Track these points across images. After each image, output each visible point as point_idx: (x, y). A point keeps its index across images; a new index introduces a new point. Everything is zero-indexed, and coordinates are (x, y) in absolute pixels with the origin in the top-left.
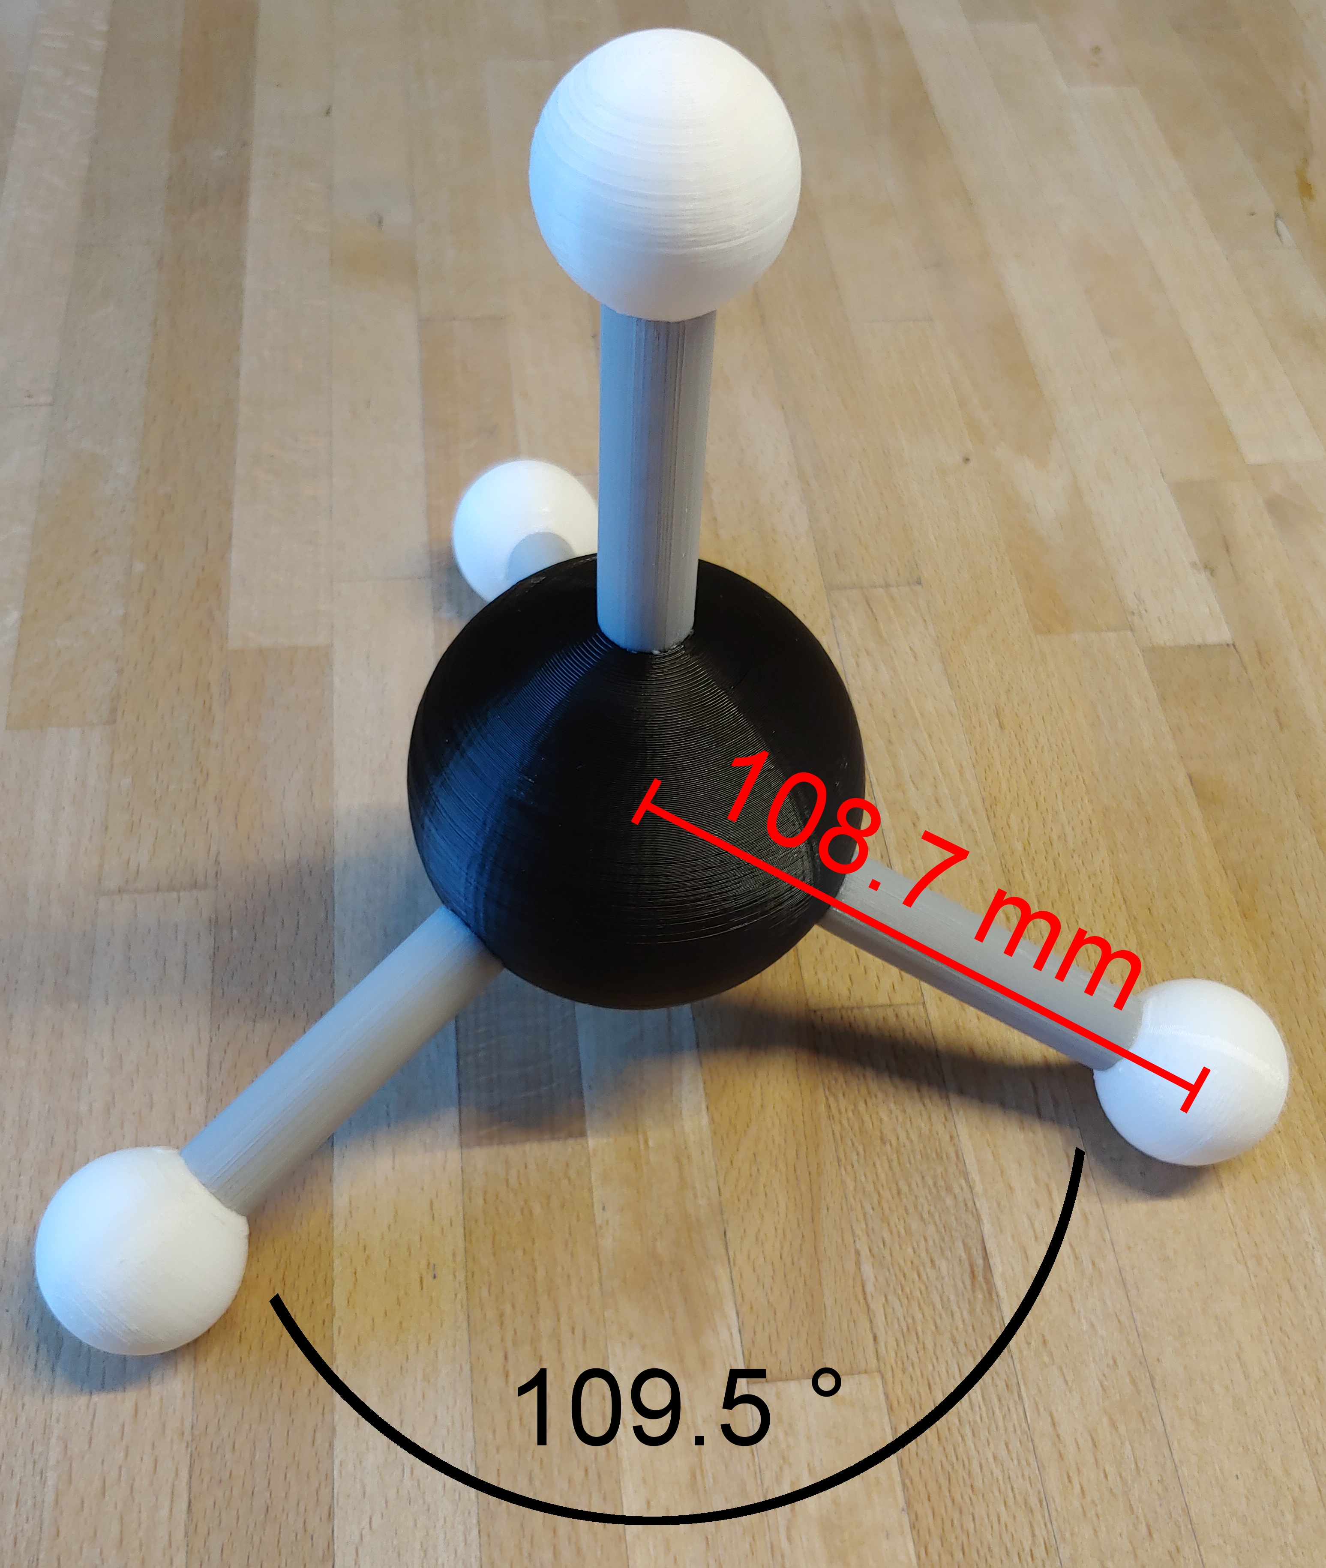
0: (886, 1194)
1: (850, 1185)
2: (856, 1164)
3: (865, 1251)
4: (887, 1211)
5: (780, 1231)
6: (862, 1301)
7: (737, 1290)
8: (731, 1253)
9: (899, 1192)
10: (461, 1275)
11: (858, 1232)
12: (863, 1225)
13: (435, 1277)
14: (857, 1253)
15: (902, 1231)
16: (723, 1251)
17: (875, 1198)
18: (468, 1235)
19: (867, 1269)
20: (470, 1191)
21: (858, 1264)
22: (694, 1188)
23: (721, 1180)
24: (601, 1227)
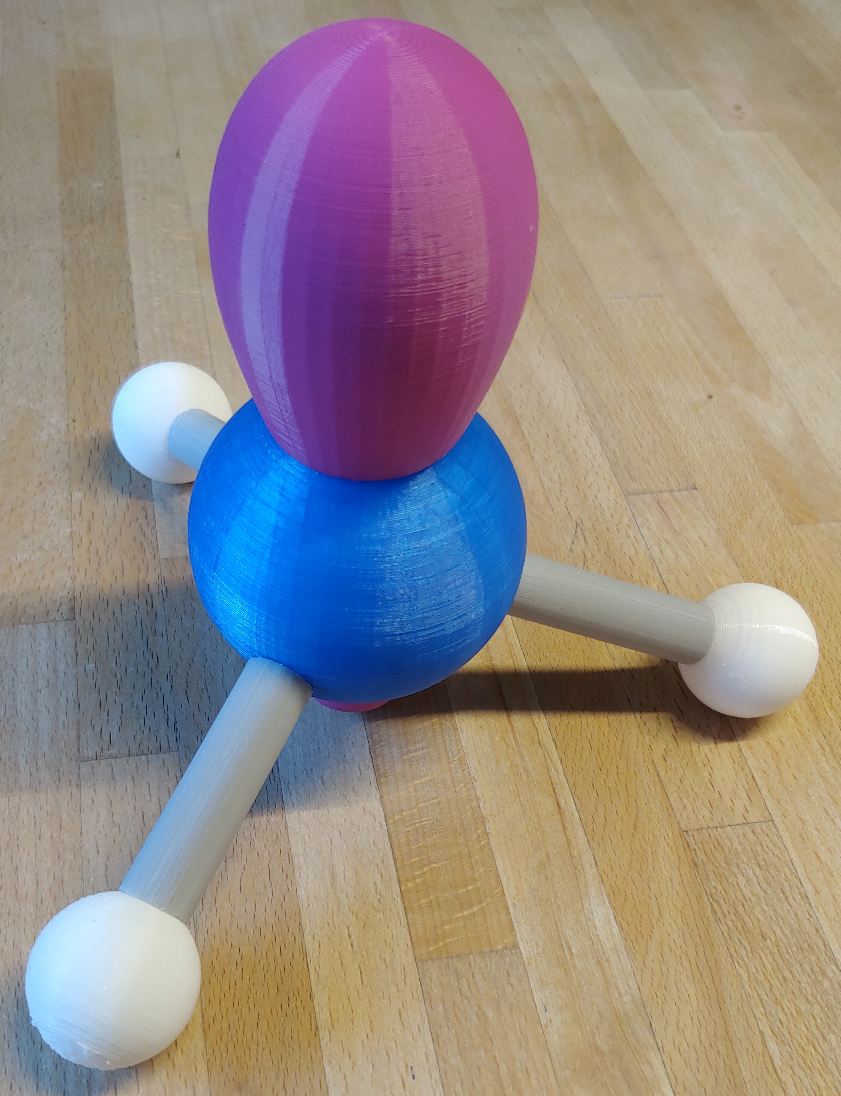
0: (775, 982)
1: (745, 976)
2: (745, 958)
3: (767, 1032)
4: (779, 997)
5: (695, 1019)
6: (774, 1074)
7: (670, 1073)
8: (659, 1042)
9: (785, 978)
10: (436, 1075)
11: (759, 1015)
12: (762, 1010)
13: (414, 1078)
14: (762, 1033)
15: (794, 1012)
16: (652, 1040)
17: (767, 985)
18: (435, 1039)
19: (772, 1046)
20: (430, 999)
21: (764, 1043)
22: (617, 988)
23: (639, 978)
24: (546, 1026)
